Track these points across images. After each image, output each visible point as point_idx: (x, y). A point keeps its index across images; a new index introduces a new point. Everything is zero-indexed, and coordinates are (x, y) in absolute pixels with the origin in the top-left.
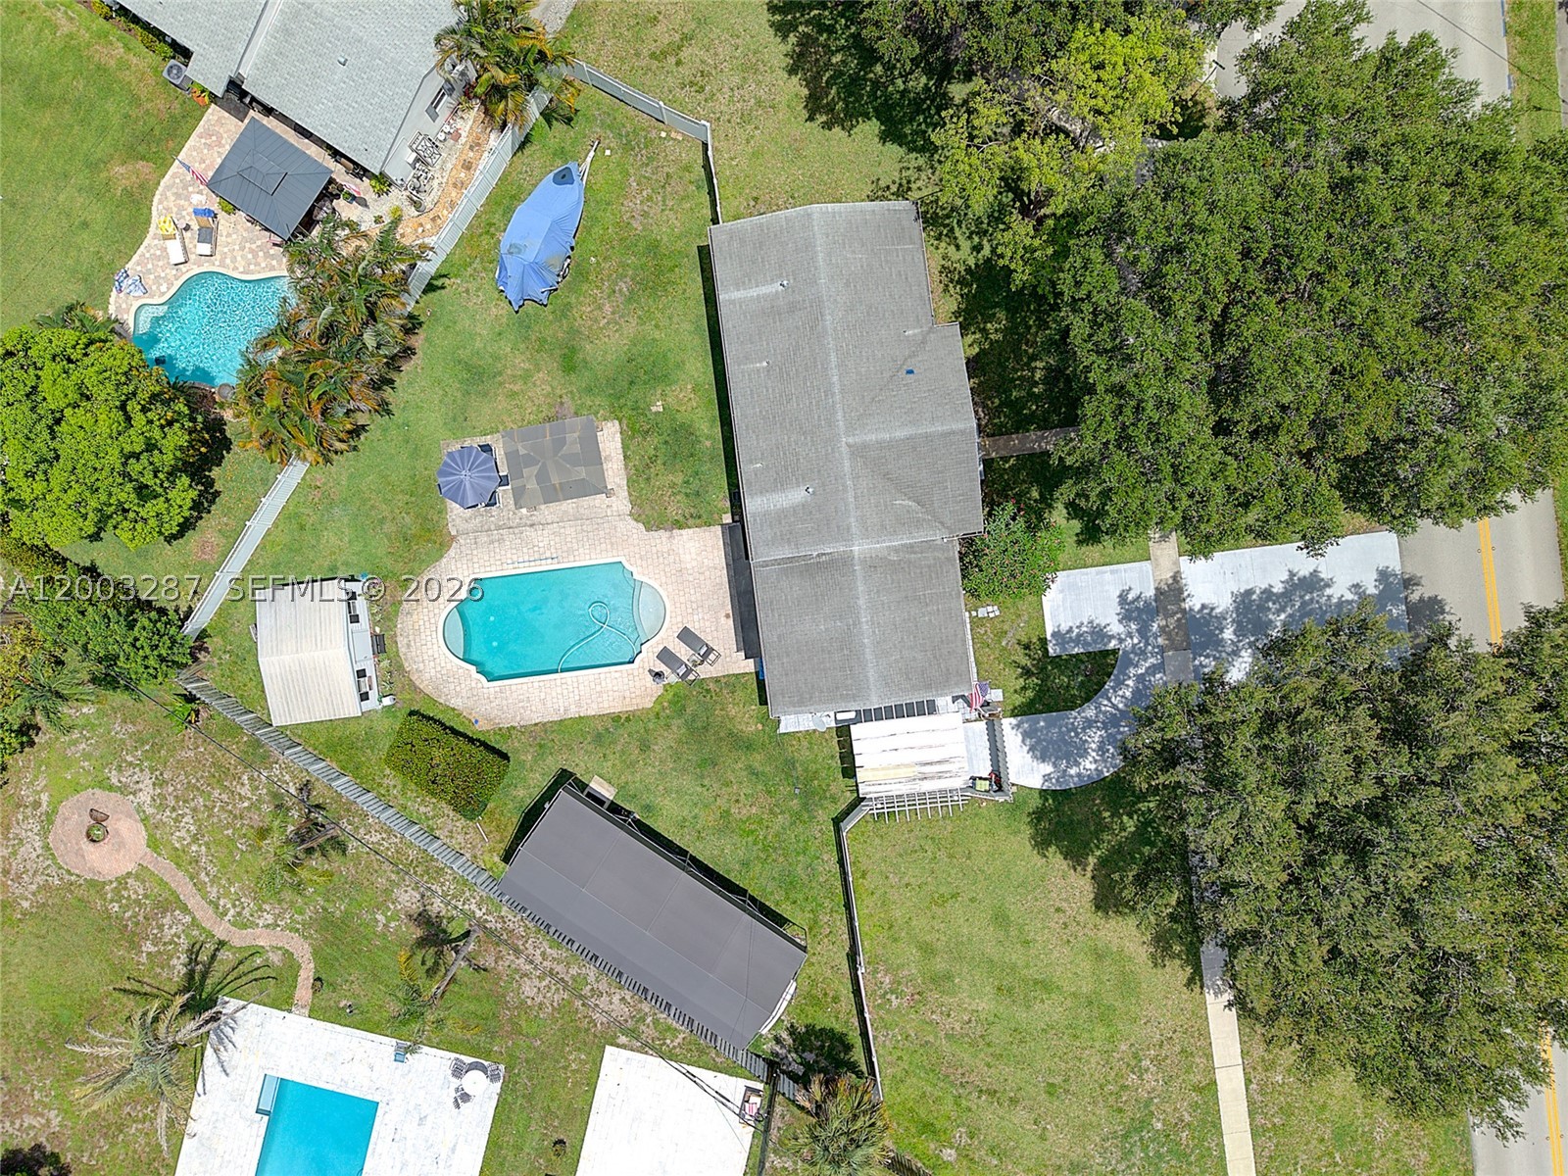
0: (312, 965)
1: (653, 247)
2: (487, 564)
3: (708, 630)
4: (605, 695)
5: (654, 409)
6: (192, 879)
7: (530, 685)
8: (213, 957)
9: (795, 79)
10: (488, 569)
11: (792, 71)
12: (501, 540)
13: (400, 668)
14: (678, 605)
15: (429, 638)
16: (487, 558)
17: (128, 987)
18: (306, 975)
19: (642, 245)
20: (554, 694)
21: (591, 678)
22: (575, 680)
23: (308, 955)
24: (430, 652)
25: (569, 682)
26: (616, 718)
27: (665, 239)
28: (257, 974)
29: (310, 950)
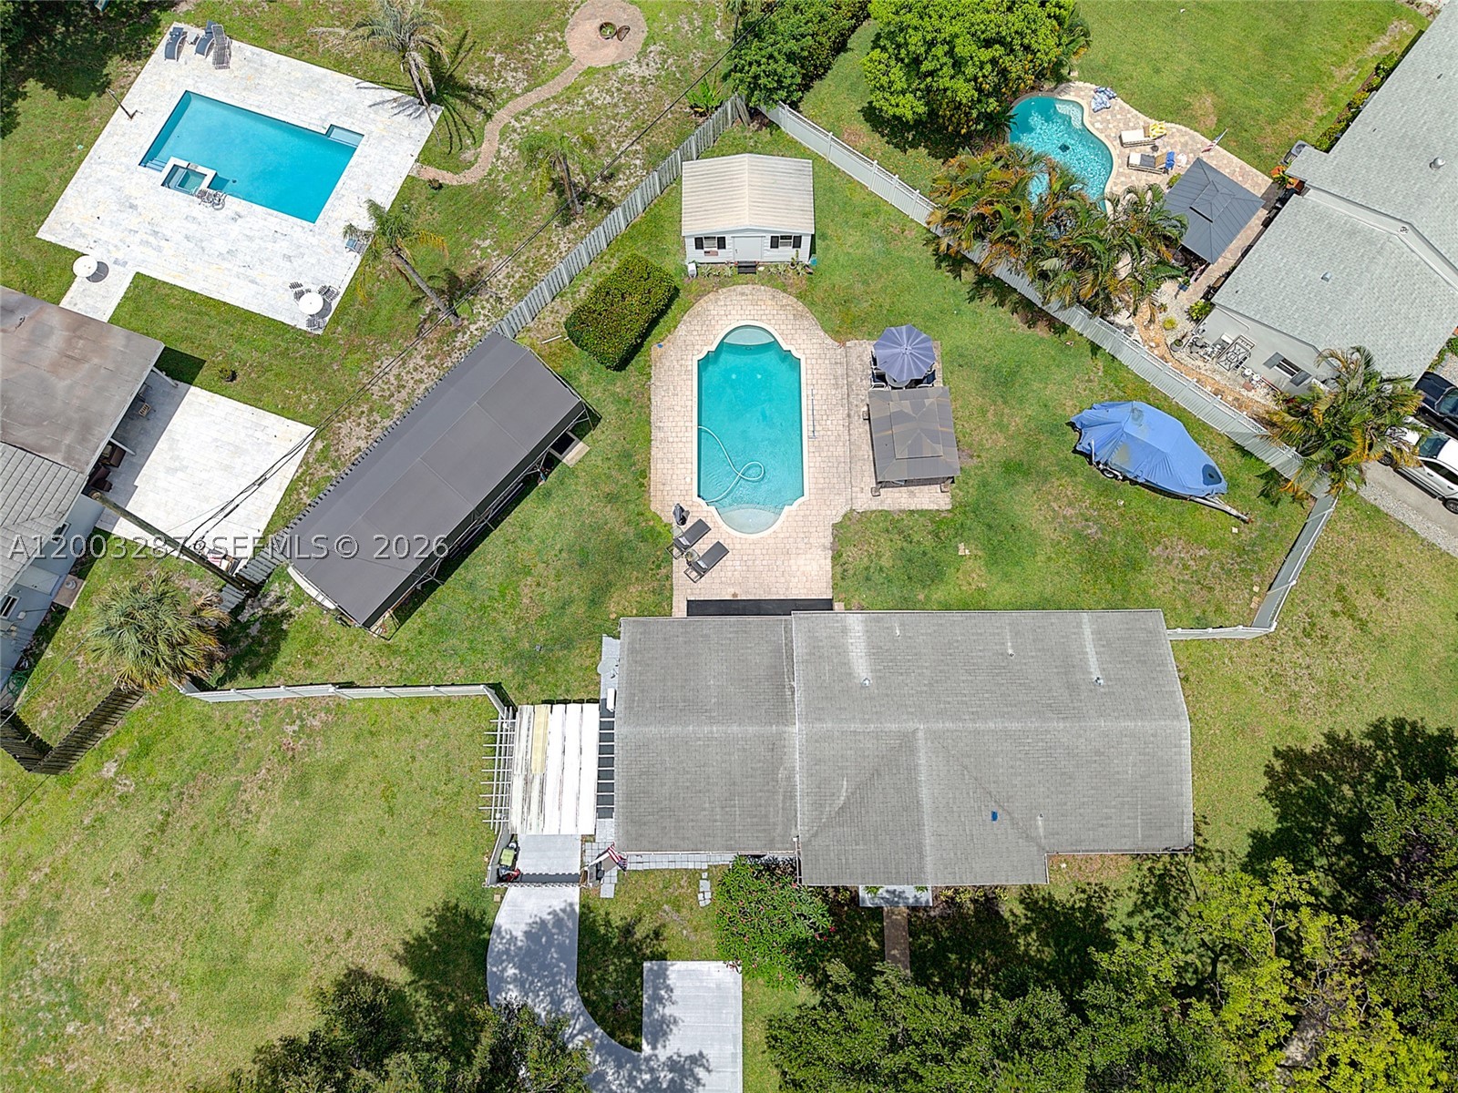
0: (455, 183)
1: (1134, 565)
2: (815, 372)
3: (722, 574)
4: (669, 466)
5: (961, 546)
6: (554, 98)
7: (690, 398)
8: (479, 108)
9: (1322, 740)
10: (809, 372)
11: (1331, 737)
12: (836, 386)
13: (722, 285)
14: (752, 547)
15: (747, 312)
16: (820, 371)
17: (467, 41)
18: (446, 178)
19: (1137, 554)
20: (677, 419)
21: (688, 455)
22: (689, 439)
23: (465, 181)
24: (734, 312)
25: (686, 434)
26: (644, 474)
27: (1143, 579)
28: (456, 139)
29: (470, 183)
